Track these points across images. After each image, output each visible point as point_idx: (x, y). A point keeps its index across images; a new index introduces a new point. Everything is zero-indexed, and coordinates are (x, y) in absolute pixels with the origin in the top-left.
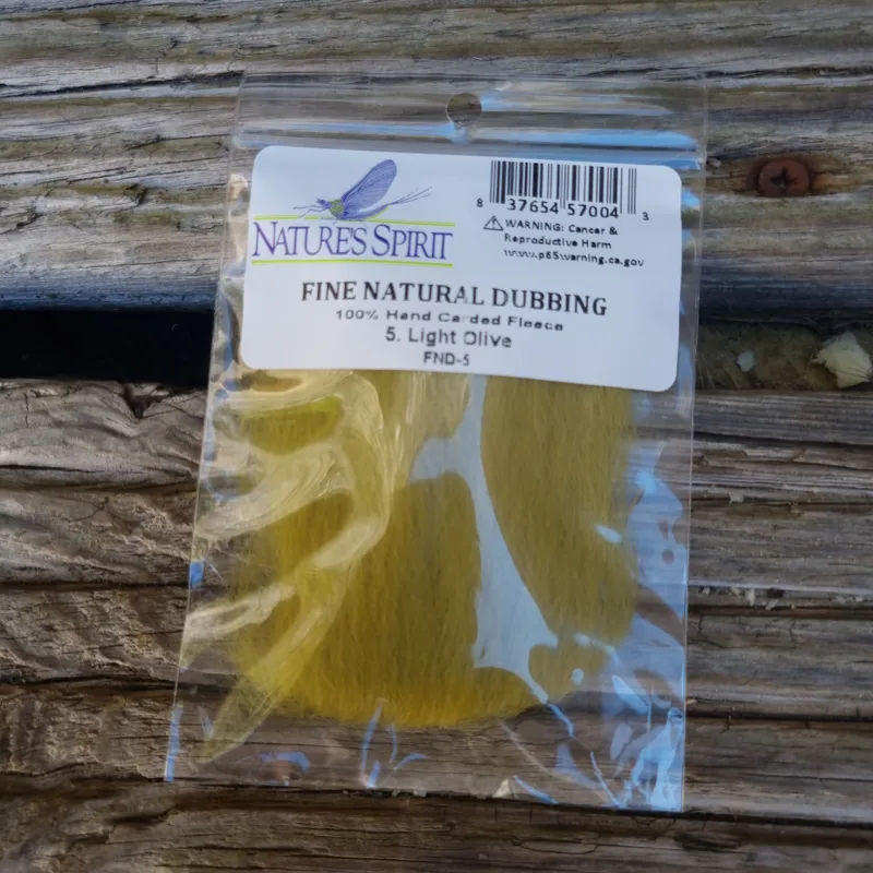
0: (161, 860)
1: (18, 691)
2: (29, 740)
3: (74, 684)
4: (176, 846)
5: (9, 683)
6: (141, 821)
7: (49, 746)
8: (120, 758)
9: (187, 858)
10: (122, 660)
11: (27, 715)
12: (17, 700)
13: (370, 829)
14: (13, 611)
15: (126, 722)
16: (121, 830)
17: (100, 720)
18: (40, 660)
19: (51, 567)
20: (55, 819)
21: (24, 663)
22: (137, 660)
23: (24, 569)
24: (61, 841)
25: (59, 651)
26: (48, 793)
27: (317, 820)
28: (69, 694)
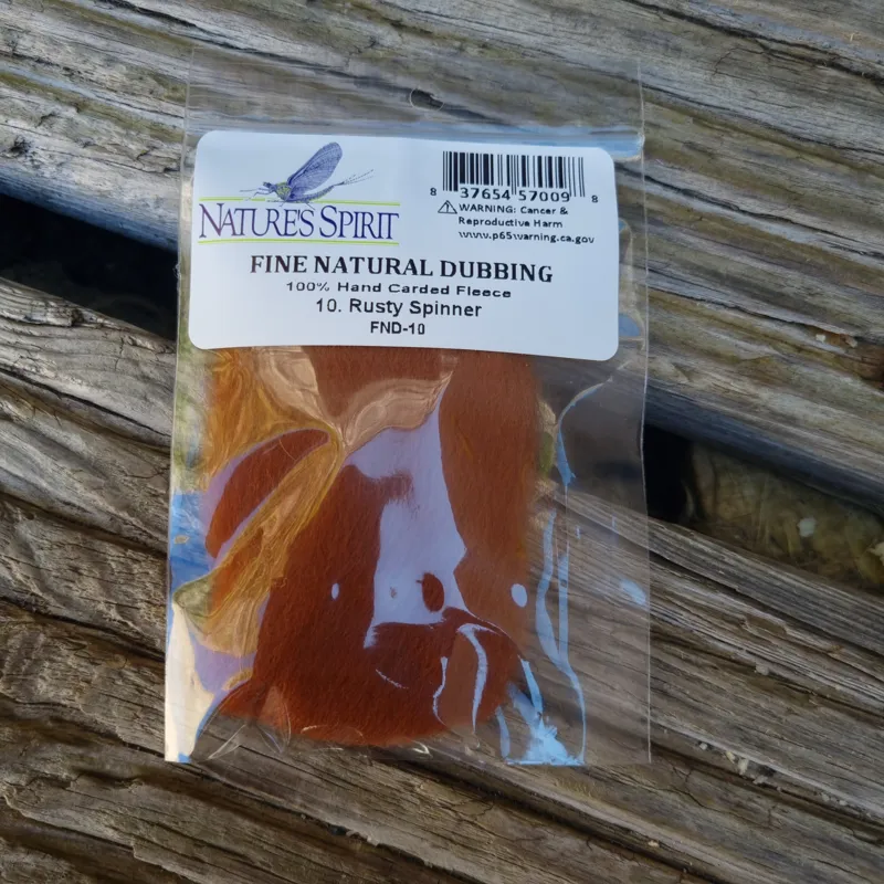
0: (112, 822)
1: (27, 618)
2: (23, 668)
3: (81, 630)
4: (129, 813)
5: (20, 606)
6: (104, 779)
7: (40, 680)
8: (103, 714)
9: (137, 828)
10: (134, 623)
11: (29, 645)
12: (24, 626)
13: (317, 859)
14: (46, 542)
15: (120, 683)
16: (82, 781)
17: (96, 673)
18: (58, 596)
19: (95, 511)
20: (24, 750)
21: (40, 594)
22: (148, 627)
23: (68, 504)
24: (24, 772)
25: (77, 593)
26: (24, 723)
27: (270, 835)
28: (73, 638)
